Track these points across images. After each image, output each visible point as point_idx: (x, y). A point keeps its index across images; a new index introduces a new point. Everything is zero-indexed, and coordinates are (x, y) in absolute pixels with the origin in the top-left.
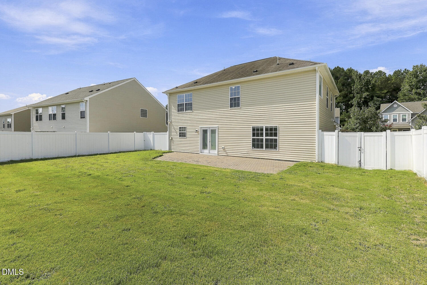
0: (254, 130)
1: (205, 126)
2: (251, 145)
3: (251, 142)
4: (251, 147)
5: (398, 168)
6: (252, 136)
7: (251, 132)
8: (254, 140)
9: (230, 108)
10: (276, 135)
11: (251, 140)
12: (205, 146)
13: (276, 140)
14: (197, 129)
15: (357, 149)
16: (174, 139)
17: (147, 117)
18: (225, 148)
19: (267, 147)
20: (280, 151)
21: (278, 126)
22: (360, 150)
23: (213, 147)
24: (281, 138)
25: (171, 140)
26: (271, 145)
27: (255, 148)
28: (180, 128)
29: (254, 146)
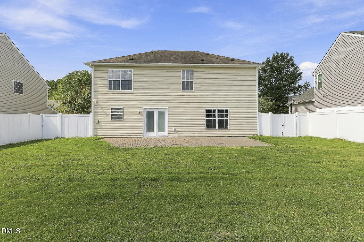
0: (207, 112)
1: (150, 107)
2: (205, 126)
3: (205, 122)
4: (205, 127)
5: (303, 135)
6: (205, 117)
7: (205, 114)
8: (207, 121)
9: (182, 91)
10: (227, 116)
11: (205, 120)
12: (150, 128)
13: (227, 121)
14: (140, 111)
15: (281, 125)
16: (101, 123)
17: (22, 93)
18: (177, 129)
19: (219, 126)
20: (230, 129)
21: (228, 108)
22: (282, 125)
23: (161, 129)
24: (231, 118)
25: (96, 124)
26: (223, 125)
27: (208, 127)
28: (112, 109)
29: (207, 126)
